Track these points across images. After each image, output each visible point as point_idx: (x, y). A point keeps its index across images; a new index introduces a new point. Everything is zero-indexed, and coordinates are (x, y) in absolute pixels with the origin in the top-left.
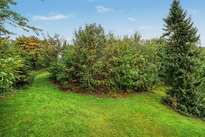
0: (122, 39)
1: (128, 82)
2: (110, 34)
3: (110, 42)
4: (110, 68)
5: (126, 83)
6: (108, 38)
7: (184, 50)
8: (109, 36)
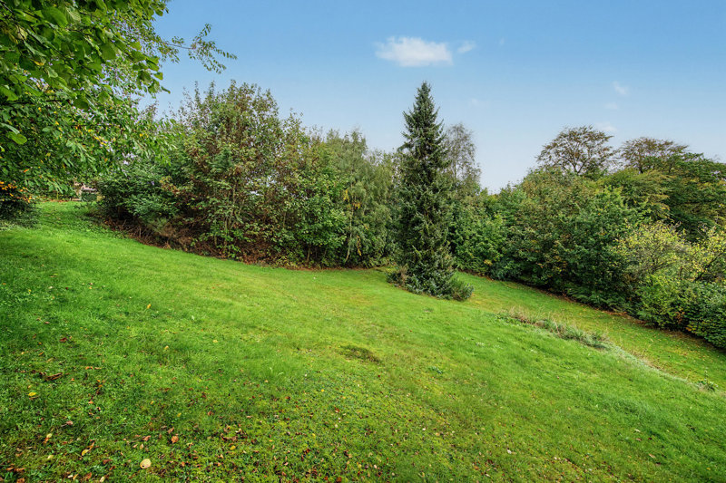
0: (324, 138)
1: (325, 238)
2: (291, 118)
3: (289, 139)
4: (286, 198)
5: (320, 241)
6: (286, 129)
7: (427, 180)
8: (289, 123)
